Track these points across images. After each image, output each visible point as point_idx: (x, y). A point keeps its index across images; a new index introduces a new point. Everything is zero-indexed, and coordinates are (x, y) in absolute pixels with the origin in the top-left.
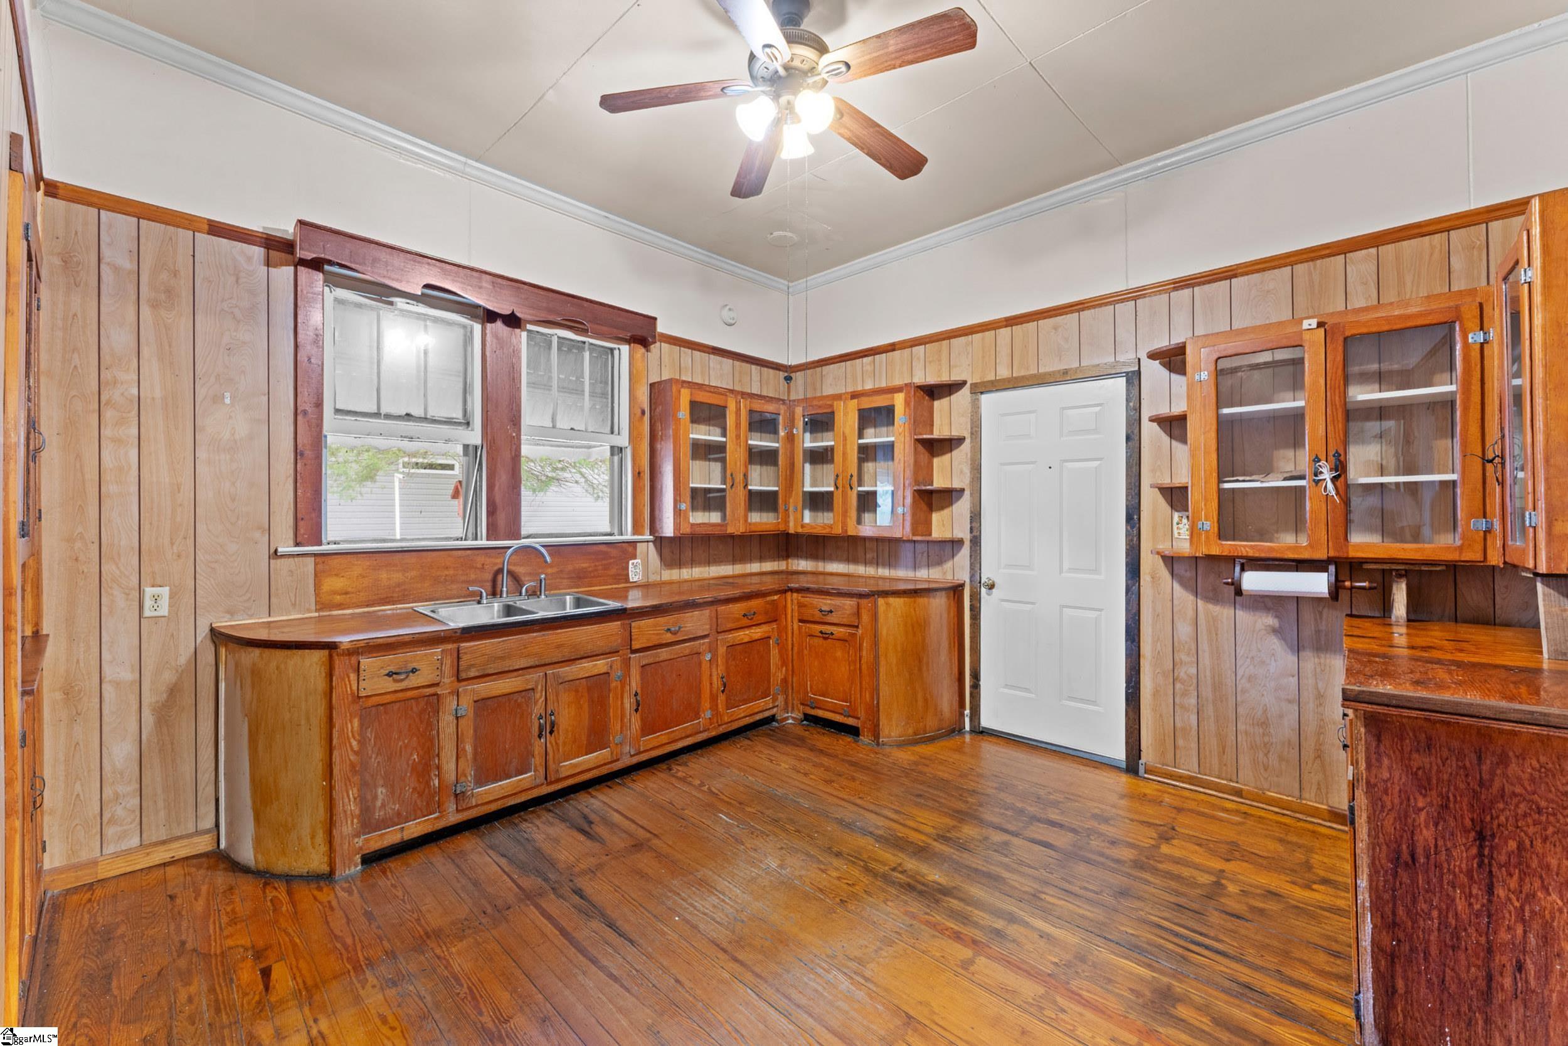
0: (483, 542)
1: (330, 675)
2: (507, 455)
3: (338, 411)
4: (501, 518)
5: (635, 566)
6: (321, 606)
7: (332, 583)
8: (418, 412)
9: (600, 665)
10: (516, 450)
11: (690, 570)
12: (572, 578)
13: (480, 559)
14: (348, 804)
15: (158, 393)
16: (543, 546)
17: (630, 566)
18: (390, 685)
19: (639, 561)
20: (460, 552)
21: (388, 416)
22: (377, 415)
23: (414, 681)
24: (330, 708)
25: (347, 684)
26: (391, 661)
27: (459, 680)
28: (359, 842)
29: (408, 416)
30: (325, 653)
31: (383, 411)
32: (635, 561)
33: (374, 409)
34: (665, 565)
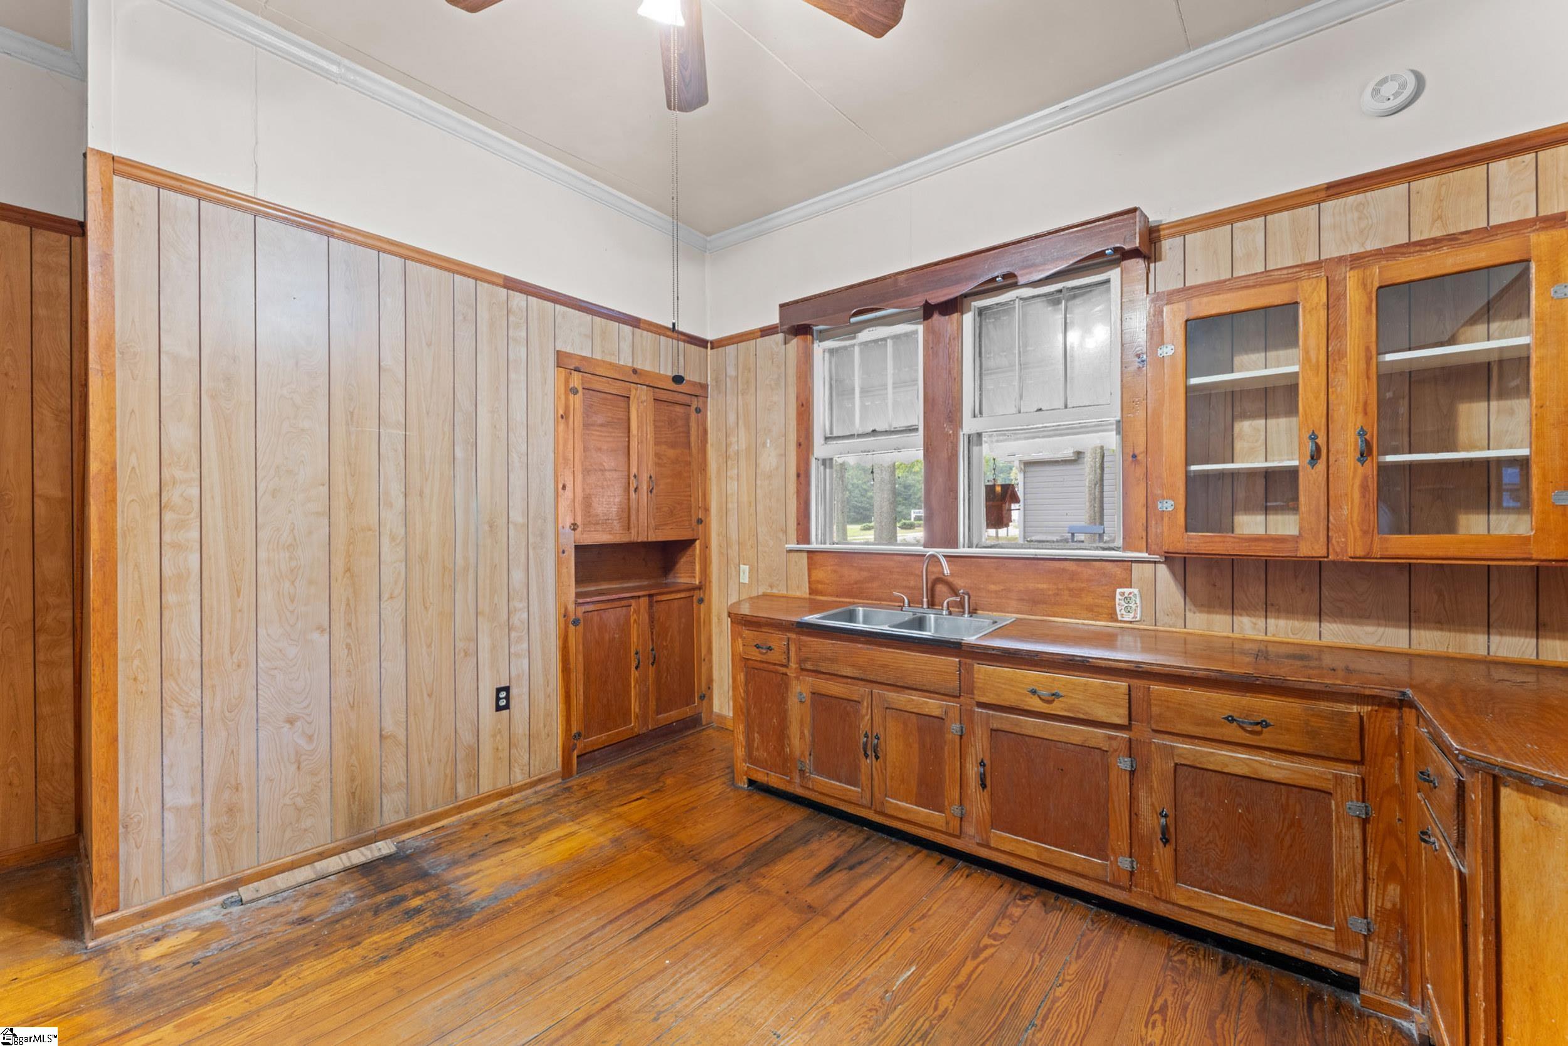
2: (944, 455)
3: (827, 438)
5: (1127, 599)
6: (812, 591)
7: (820, 574)
8: (883, 426)
9: (933, 706)
10: (953, 449)
11: (1261, 622)
12: (1022, 600)
13: (916, 566)
15: (744, 447)
16: (945, 556)
17: (1118, 596)
18: (758, 655)
19: (1136, 591)
20: (900, 558)
21: (859, 436)
22: (852, 436)
23: (771, 657)
26: (758, 636)
27: (801, 669)
28: (746, 768)
29: (874, 432)
31: (857, 432)
32: (1127, 591)
34: (1195, 605)
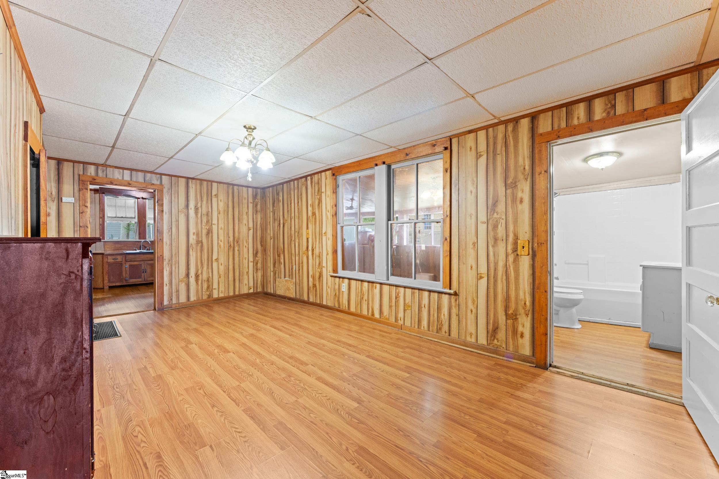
0: (138, 240)
1: (103, 258)
2: (143, 224)
3: (108, 217)
4: (142, 236)
6: (105, 250)
7: (107, 246)
8: (124, 216)
10: (145, 222)
13: (137, 243)
14: (106, 278)
18: (113, 261)
20: (132, 242)
21: (118, 217)
22: (116, 217)
23: (117, 260)
24: (103, 263)
25: (105, 260)
26: (114, 257)
27: (126, 261)
28: (108, 284)
29: (122, 217)
30: (102, 255)
31: (117, 216)
33: (115, 216)
